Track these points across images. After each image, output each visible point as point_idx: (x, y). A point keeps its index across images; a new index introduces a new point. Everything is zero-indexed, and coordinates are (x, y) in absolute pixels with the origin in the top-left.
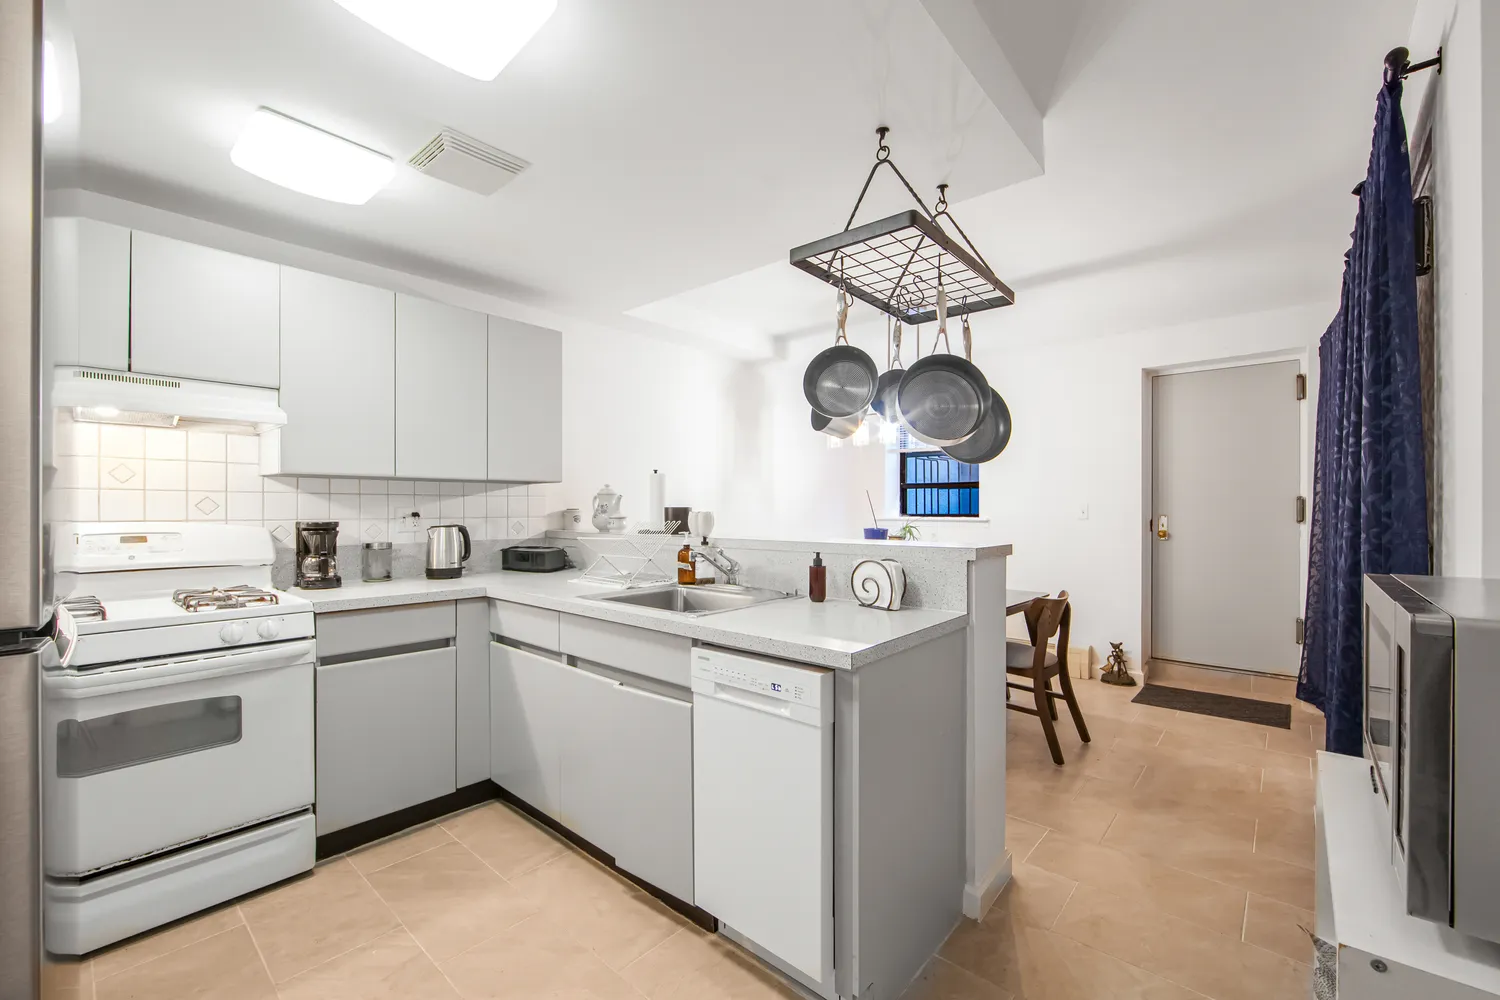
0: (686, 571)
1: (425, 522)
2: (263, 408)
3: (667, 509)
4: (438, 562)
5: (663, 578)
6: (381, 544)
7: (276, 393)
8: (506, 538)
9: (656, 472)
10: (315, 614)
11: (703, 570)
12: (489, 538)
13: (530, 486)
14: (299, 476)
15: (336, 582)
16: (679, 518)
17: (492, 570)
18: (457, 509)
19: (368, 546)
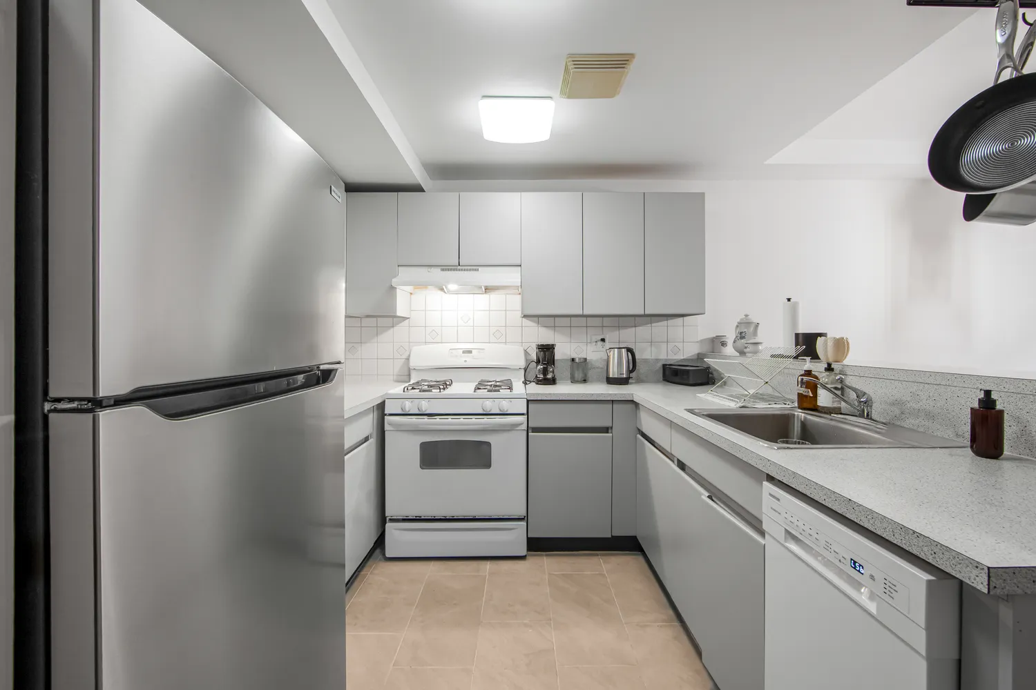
0: (806, 396)
1: (607, 345)
2: (512, 277)
3: (797, 335)
4: (613, 374)
5: (785, 400)
6: (580, 359)
7: (520, 268)
8: (666, 358)
9: (789, 300)
10: (528, 401)
11: (824, 398)
12: (653, 357)
13: (685, 318)
14: (539, 316)
15: (553, 382)
16: (808, 344)
17: (657, 382)
18: (628, 336)
19: (573, 360)
